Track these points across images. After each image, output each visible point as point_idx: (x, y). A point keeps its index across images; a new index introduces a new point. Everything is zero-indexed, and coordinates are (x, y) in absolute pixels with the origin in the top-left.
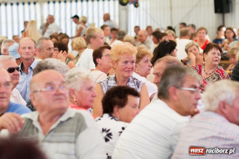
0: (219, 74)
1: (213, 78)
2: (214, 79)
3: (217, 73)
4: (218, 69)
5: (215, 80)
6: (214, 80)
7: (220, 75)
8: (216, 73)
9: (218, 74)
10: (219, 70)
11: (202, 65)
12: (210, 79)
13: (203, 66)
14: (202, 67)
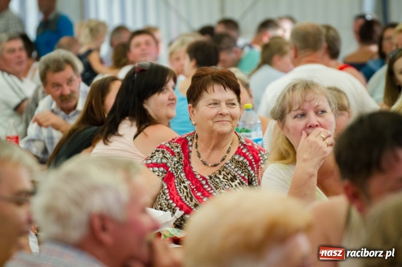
0: (245, 161)
1: (229, 177)
2: (233, 181)
3: (241, 159)
4: (242, 144)
5: (236, 182)
6: (233, 184)
7: (248, 163)
8: (237, 157)
9: (242, 162)
10: (245, 146)
11: (189, 139)
12: (221, 182)
13: (191, 140)
14: (190, 143)
